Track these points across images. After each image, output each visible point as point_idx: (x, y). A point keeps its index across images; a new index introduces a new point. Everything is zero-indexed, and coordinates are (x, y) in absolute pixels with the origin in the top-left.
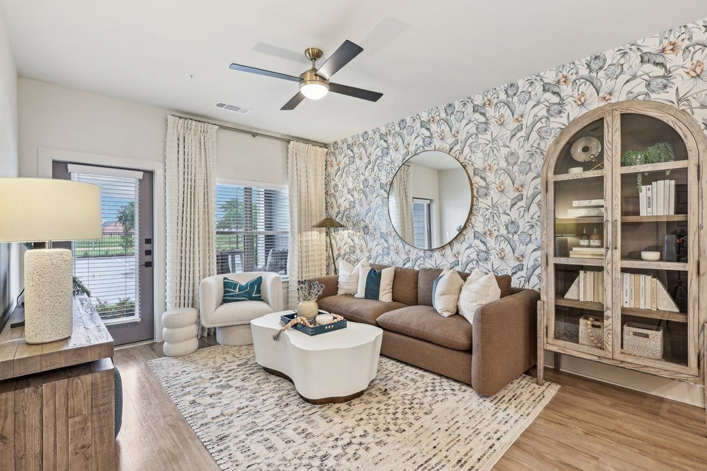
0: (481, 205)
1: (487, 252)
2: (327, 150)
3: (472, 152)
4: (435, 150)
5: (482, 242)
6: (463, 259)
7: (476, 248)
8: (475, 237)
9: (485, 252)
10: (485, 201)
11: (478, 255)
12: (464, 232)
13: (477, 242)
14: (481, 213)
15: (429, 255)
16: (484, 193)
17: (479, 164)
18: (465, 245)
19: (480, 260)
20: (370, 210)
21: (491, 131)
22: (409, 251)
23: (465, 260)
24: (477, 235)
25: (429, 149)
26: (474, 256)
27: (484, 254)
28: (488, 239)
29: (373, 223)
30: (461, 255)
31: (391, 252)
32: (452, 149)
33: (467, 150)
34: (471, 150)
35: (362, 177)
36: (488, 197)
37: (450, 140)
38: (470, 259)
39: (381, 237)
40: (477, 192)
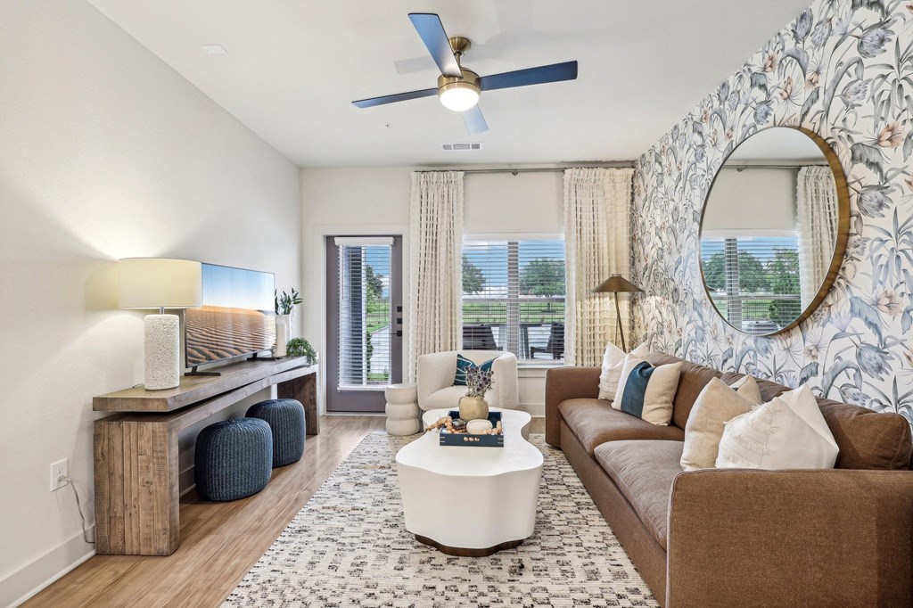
0: (868, 232)
1: (882, 350)
2: (633, 170)
3: (849, 106)
4: (775, 125)
5: (870, 324)
6: (826, 361)
7: (855, 338)
8: (852, 311)
9: (878, 350)
10: (877, 221)
11: (859, 355)
12: (829, 300)
13: (858, 324)
14: (867, 252)
15: (763, 346)
16: (874, 203)
17: (864, 131)
18: (832, 329)
19: (865, 369)
20: (678, 262)
21: (894, 38)
22: (732, 336)
23: (830, 364)
24: (857, 307)
25: (766, 125)
26: (850, 357)
27: (873, 354)
28: (885, 316)
29: (684, 283)
30: (823, 352)
31: (707, 336)
32: (806, 113)
33: (837, 105)
34: (847, 104)
35: (672, 205)
36: (884, 211)
37: (803, 94)
38: (841, 364)
39: (695, 308)
40: (860, 201)
